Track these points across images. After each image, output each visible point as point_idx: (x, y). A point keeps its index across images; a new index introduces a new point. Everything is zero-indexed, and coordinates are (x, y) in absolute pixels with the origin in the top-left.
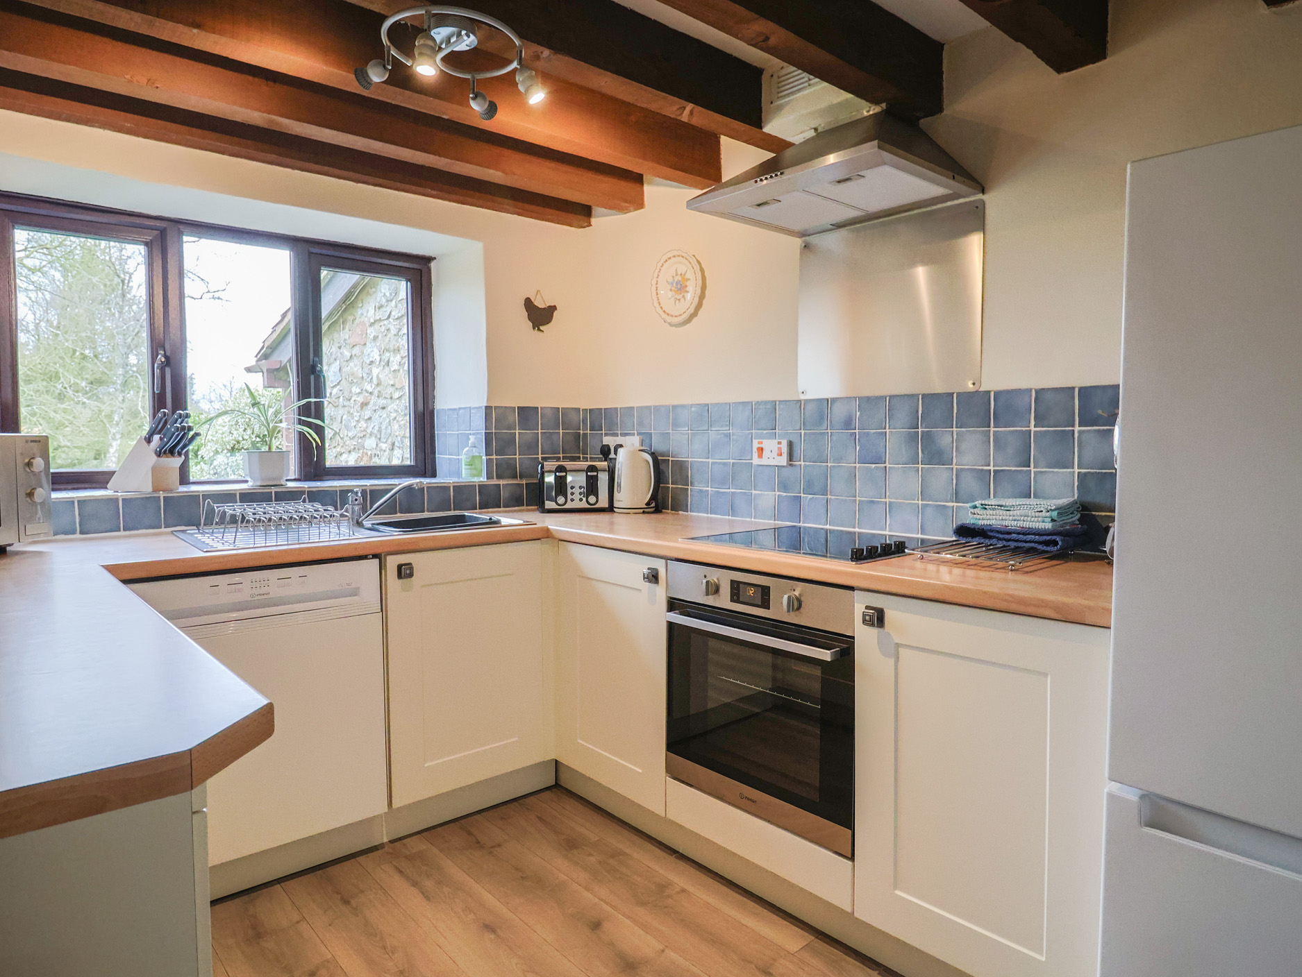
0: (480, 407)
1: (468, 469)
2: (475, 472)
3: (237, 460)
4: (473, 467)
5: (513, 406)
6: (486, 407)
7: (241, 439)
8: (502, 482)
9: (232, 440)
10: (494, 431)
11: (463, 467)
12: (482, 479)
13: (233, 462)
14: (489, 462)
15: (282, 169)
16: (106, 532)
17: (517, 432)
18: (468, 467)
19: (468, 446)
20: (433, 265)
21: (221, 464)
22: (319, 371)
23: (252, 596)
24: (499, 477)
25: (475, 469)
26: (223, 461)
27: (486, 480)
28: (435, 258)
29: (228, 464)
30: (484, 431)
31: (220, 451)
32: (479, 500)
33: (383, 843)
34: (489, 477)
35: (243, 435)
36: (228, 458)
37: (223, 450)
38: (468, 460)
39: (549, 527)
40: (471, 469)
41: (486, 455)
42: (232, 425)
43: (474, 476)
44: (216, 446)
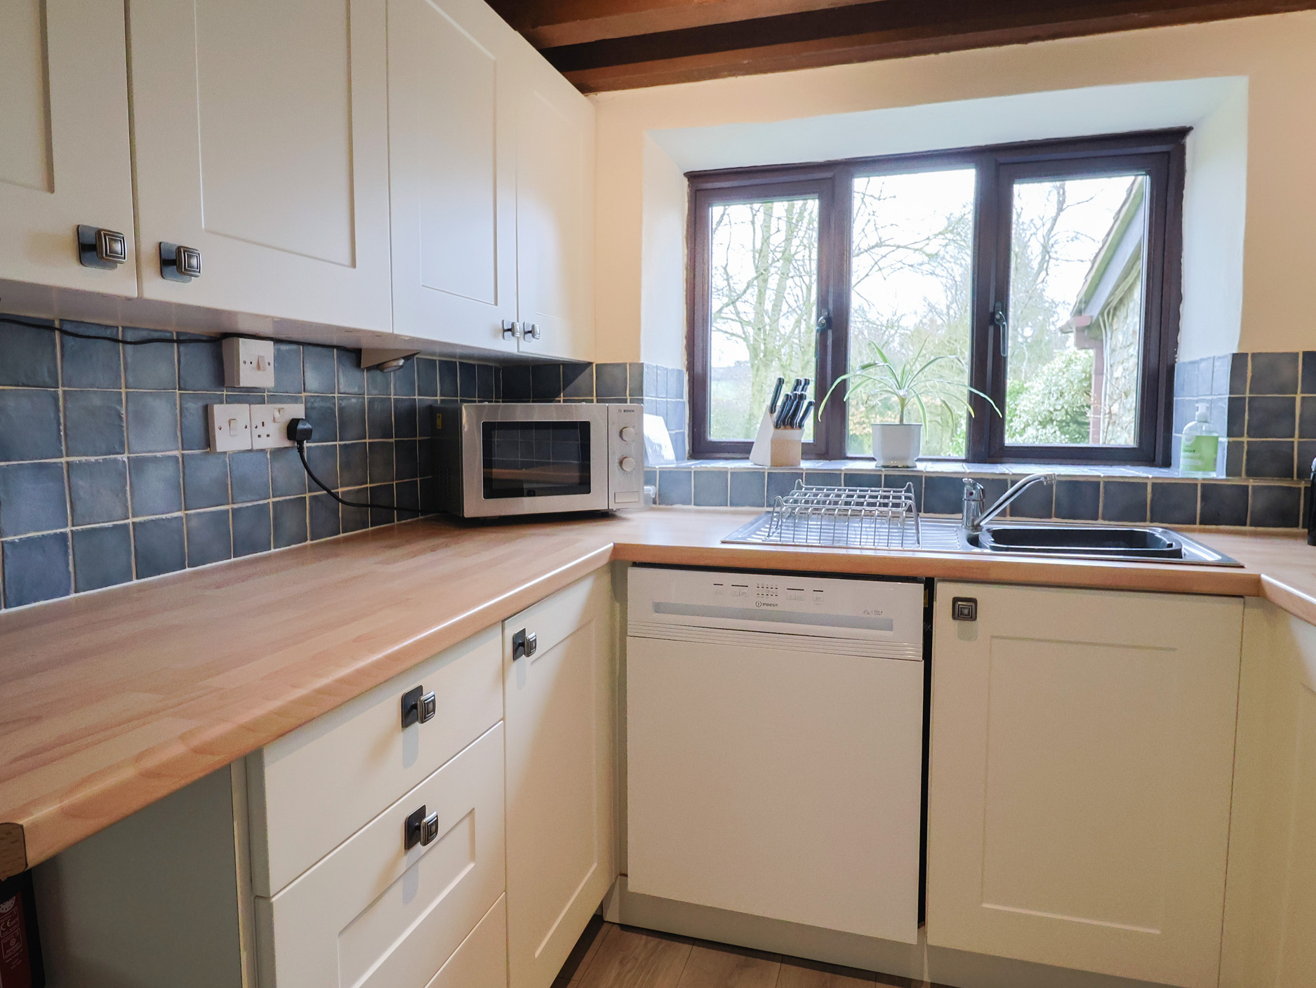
0: (1225, 357)
1: (1188, 457)
2: (1199, 463)
3: (1046, 434)
4: (1197, 454)
5: (1294, 350)
6: (1235, 356)
7: (1052, 409)
8: (1251, 483)
9: (1044, 411)
10: (1247, 395)
11: (1182, 454)
12: (1214, 475)
13: (1042, 435)
14: (1233, 449)
15: (922, 57)
16: (716, 506)
17: (1298, 397)
18: (1188, 454)
19: (1194, 420)
20: (1189, 140)
21: (1030, 438)
22: (998, 320)
23: (757, 604)
24: (1251, 473)
25: (1201, 458)
26: (1032, 434)
27: (1224, 477)
28: (1190, 129)
29: (1037, 437)
30: (1228, 396)
31: (1031, 423)
32: (1202, 509)
33: (922, 982)
34: (1230, 471)
35: (1055, 405)
36: (1038, 430)
37: (1034, 421)
38: (1189, 443)
39: (1264, 576)
40: (1191, 458)
41: (1229, 435)
42: (1045, 394)
43: (1197, 469)
44: (1027, 417)
